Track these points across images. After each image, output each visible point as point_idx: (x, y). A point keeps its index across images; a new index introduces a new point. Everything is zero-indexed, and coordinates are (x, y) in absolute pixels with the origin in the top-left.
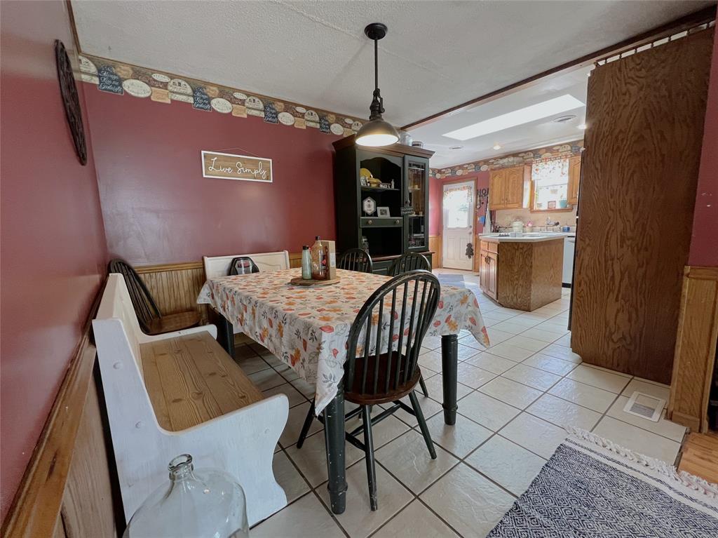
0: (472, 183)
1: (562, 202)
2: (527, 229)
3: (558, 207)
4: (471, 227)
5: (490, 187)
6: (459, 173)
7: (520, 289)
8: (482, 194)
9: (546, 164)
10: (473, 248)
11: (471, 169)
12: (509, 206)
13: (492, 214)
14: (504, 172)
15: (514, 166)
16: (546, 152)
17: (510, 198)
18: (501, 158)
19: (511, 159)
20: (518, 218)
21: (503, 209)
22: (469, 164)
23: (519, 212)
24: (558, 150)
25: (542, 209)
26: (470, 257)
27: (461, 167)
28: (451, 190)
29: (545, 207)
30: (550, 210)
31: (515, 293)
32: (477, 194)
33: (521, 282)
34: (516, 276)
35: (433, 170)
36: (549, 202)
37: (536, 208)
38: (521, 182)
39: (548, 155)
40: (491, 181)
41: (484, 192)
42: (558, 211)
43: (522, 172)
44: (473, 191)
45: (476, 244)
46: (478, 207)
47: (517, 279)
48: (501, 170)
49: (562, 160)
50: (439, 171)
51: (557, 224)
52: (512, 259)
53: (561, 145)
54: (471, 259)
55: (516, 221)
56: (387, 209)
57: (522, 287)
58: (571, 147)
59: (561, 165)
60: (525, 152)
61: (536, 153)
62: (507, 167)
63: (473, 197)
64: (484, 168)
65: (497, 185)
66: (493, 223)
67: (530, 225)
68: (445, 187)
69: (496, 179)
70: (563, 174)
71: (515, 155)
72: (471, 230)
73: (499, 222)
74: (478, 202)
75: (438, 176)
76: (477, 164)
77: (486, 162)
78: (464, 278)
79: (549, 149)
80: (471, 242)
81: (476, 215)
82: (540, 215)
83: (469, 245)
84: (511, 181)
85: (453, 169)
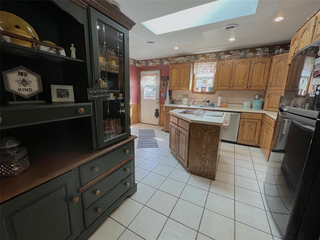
0: (158, 72)
1: (210, 88)
2: (191, 103)
3: (207, 90)
4: (158, 99)
5: (170, 75)
6: (151, 64)
7: (207, 162)
8: (165, 79)
9: (202, 64)
10: (159, 112)
11: (158, 63)
12: (181, 88)
13: (170, 92)
14: (178, 66)
15: (184, 63)
16: (202, 57)
17: (182, 83)
18: (176, 57)
19: (183, 58)
20: (186, 96)
21: (177, 89)
22: (156, 59)
23: (186, 92)
24: (208, 56)
25: (198, 91)
26: (157, 117)
27: (151, 60)
28: (146, 75)
29: (200, 90)
30: (203, 93)
31: (203, 164)
32: (161, 79)
33: (208, 156)
34: (205, 152)
35: (134, 61)
36: (202, 87)
37: (195, 90)
38: (189, 74)
39: (203, 58)
40: (170, 72)
41: (165, 77)
42: (207, 93)
43: (189, 68)
44: (159, 76)
45: (161, 110)
46: (162, 87)
47: (205, 154)
48: (177, 65)
49: (211, 63)
50: (138, 62)
51: (208, 101)
52: (202, 137)
53: (210, 53)
54: (158, 118)
55: (184, 97)
56: (70, 89)
57: (209, 160)
58: (216, 56)
59: (210, 65)
60: (190, 55)
61: (196, 56)
62: (180, 63)
63: (159, 81)
64: (166, 63)
65: (174, 74)
66: (170, 98)
67: (192, 101)
68: (142, 73)
69: (174, 71)
70: (212, 71)
71: (185, 56)
72: (158, 101)
73: (174, 97)
74: (162, 84)
75: (137, 65)
76: (161, 60)
77: (167, 59)
78: (156, 133)
79: (203, 55)
80: (158, 108)
81: (161, 92)
82: (197, 95)
83: (157, 110)
84: (183, 72)
85: (146, 61)
